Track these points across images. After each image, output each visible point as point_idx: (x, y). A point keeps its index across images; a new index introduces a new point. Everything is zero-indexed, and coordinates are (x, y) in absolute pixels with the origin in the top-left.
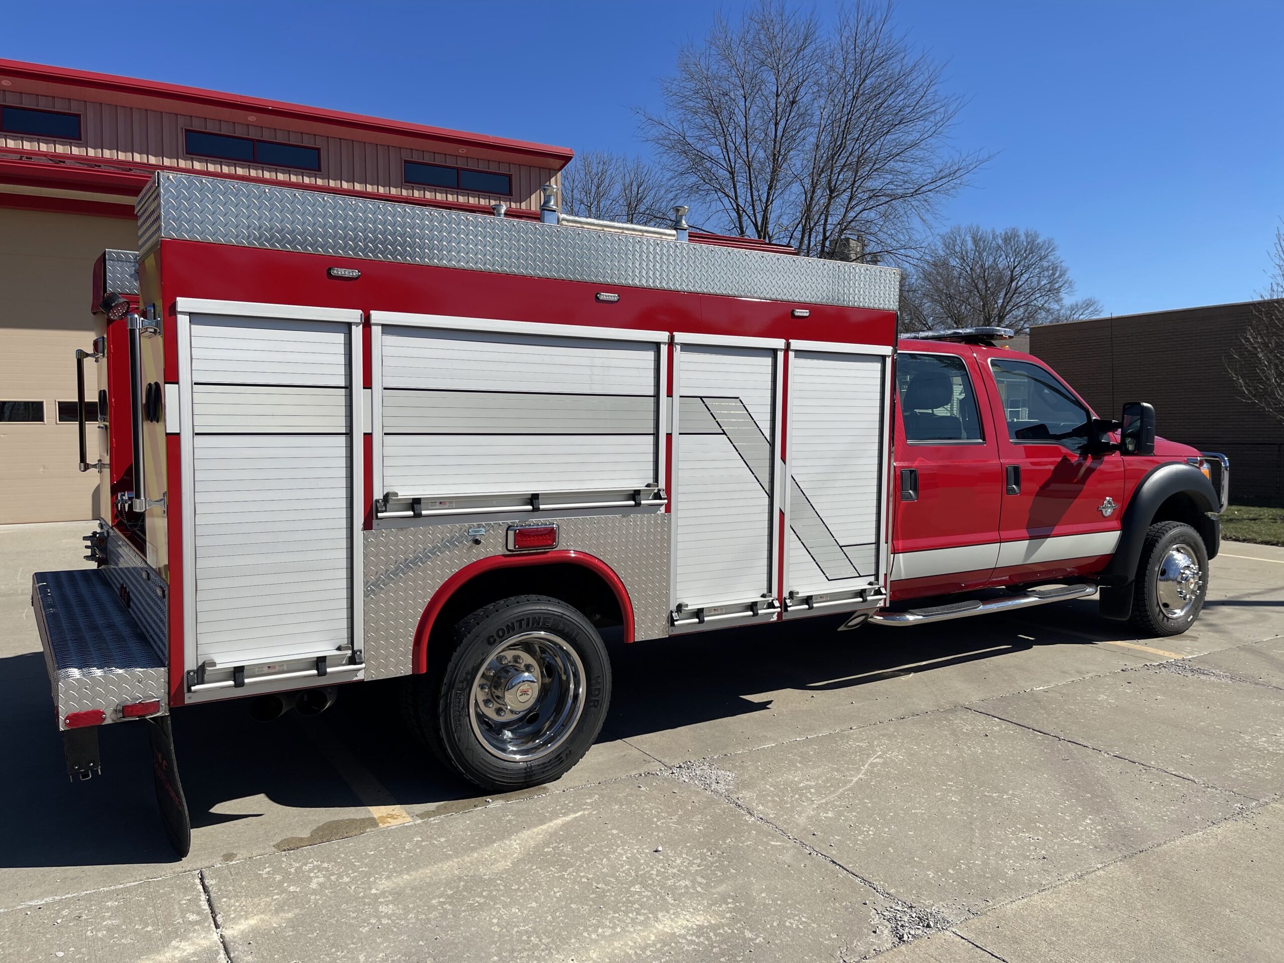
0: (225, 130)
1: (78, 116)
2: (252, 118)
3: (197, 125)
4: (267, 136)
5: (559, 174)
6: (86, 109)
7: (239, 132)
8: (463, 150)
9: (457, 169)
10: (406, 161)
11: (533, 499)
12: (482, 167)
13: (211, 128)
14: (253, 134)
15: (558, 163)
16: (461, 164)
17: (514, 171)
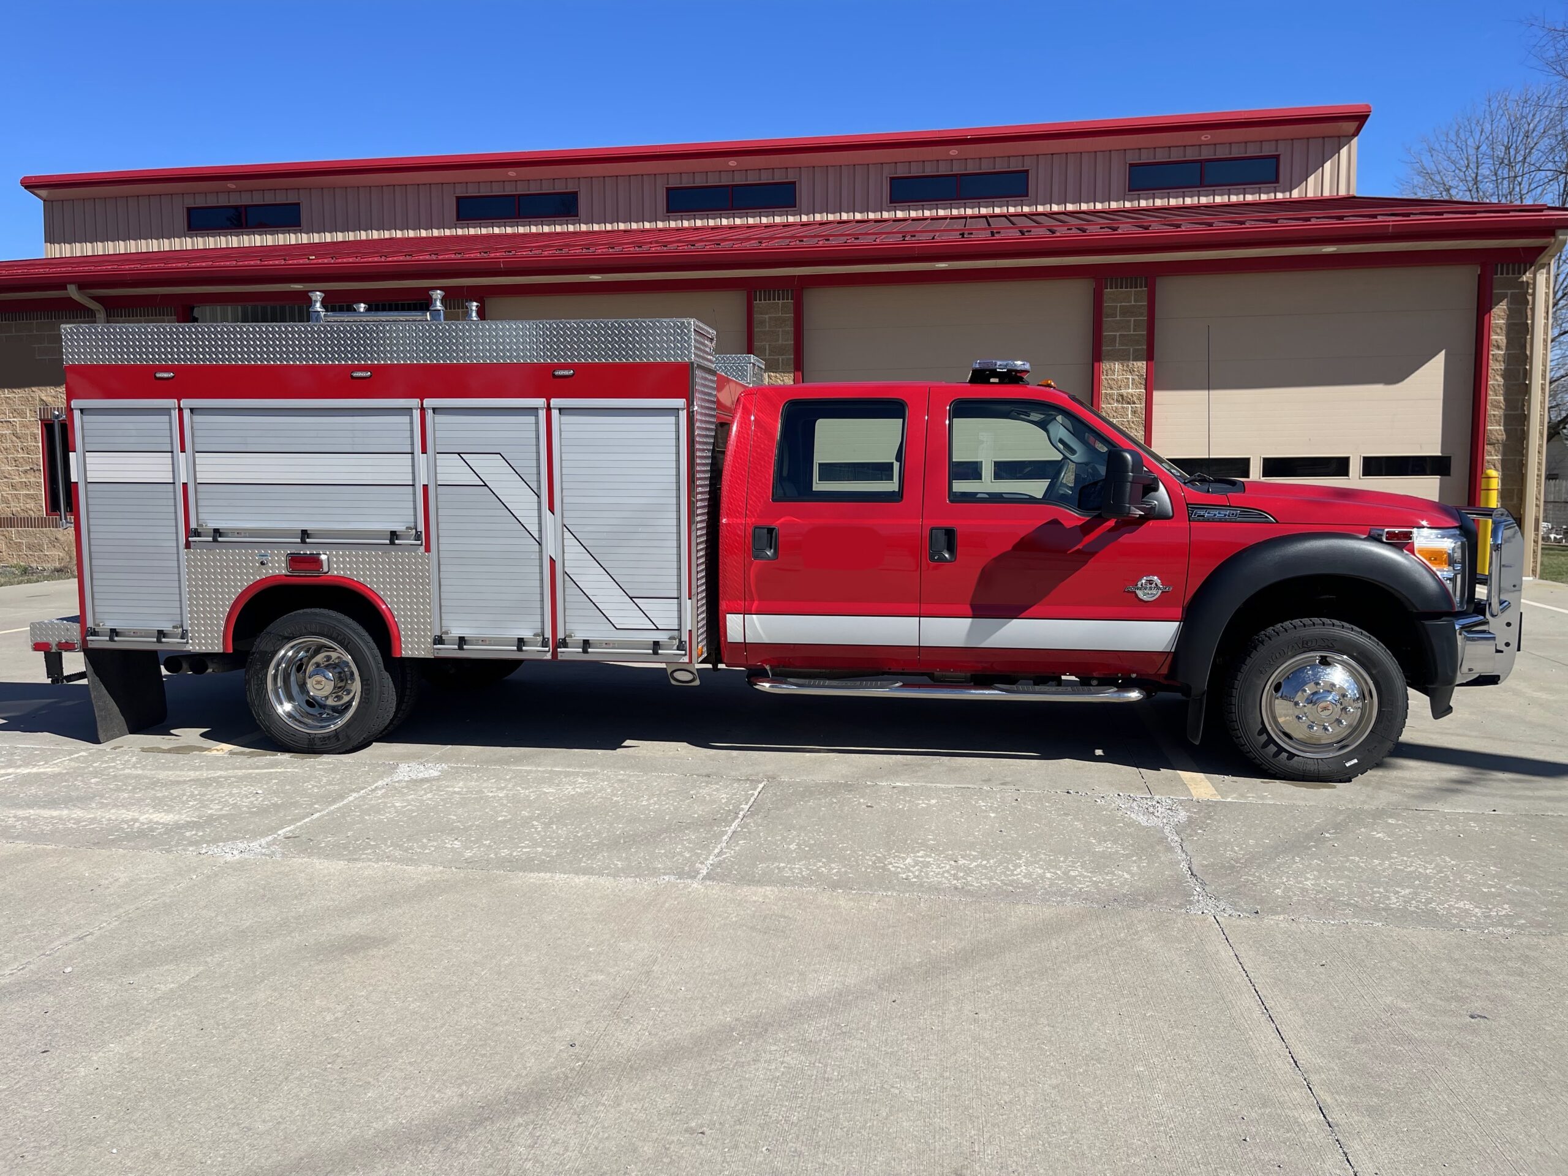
0: (929, 170)
1: (794, 183)
2: (954, 151)
3: (901, 172)
4: (972, 168)
5: (1355, 141)
6: (800, 175)
7: (943, 170)
8: (1206, 136)
9: (1200, 161)
10: (1131, 165)
11: (305, 534)
12: (1236, 152)
13: (916, 171)
14: (957, 169)
15: (1352, 126)
16: (1206, 154)
17: (1282, 149)
